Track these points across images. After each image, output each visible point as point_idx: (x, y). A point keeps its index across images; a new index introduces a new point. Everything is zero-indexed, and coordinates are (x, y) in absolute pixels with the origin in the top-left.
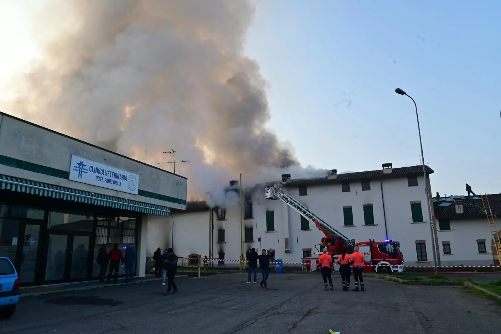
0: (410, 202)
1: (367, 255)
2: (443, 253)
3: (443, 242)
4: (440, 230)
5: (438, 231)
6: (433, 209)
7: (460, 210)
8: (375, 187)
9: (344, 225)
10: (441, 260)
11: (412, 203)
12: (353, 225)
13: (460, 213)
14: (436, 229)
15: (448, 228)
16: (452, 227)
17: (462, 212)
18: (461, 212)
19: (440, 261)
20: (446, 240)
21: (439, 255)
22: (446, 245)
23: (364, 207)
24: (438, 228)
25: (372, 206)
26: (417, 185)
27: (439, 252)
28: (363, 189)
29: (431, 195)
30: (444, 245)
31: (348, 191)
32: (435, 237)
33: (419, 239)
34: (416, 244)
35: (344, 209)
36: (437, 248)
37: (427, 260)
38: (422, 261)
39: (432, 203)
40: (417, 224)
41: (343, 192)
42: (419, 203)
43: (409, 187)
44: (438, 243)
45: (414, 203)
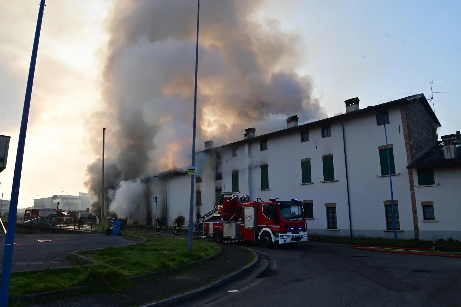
0: (379, 147)
1: (251, 219)
2: (422, 219)
3: (422, 203)
4: (419, 184)
5: (415, 186)
6: (410, 155)
7: (449, 153)
8: (336, 132)
9: (301, 183)
10: (420, 229)
11: (380, 149)
12: (311, 182)
13: (449, 157)
14: (413, 184)
15: (431, 182)
16: (437, 179)
17: (453, 156)
18: (451, 157)
19: (418, 231)
20: (427, 199)
21: (417, 222)
22: (428, 207)
23: (323, 159)
24: (416, 182)
25: (333, 157)
26: (388, 123)
27: (417, 217)
28: (323, 136)
29: (407, 135)
30: (424, 207)
31: (307, 140)
32: (411, 195)
33: (391, 199)
34: (386, 206)
35: (302, 163)
36: (415, 212)
37: (399, 229)
38: (393, 229)
39: (409, 146)
40: (388, 178)
41: (301, 142)
42: (391, 147)
43: (377, 126)
44: (415, 204)
45: (384, 148)
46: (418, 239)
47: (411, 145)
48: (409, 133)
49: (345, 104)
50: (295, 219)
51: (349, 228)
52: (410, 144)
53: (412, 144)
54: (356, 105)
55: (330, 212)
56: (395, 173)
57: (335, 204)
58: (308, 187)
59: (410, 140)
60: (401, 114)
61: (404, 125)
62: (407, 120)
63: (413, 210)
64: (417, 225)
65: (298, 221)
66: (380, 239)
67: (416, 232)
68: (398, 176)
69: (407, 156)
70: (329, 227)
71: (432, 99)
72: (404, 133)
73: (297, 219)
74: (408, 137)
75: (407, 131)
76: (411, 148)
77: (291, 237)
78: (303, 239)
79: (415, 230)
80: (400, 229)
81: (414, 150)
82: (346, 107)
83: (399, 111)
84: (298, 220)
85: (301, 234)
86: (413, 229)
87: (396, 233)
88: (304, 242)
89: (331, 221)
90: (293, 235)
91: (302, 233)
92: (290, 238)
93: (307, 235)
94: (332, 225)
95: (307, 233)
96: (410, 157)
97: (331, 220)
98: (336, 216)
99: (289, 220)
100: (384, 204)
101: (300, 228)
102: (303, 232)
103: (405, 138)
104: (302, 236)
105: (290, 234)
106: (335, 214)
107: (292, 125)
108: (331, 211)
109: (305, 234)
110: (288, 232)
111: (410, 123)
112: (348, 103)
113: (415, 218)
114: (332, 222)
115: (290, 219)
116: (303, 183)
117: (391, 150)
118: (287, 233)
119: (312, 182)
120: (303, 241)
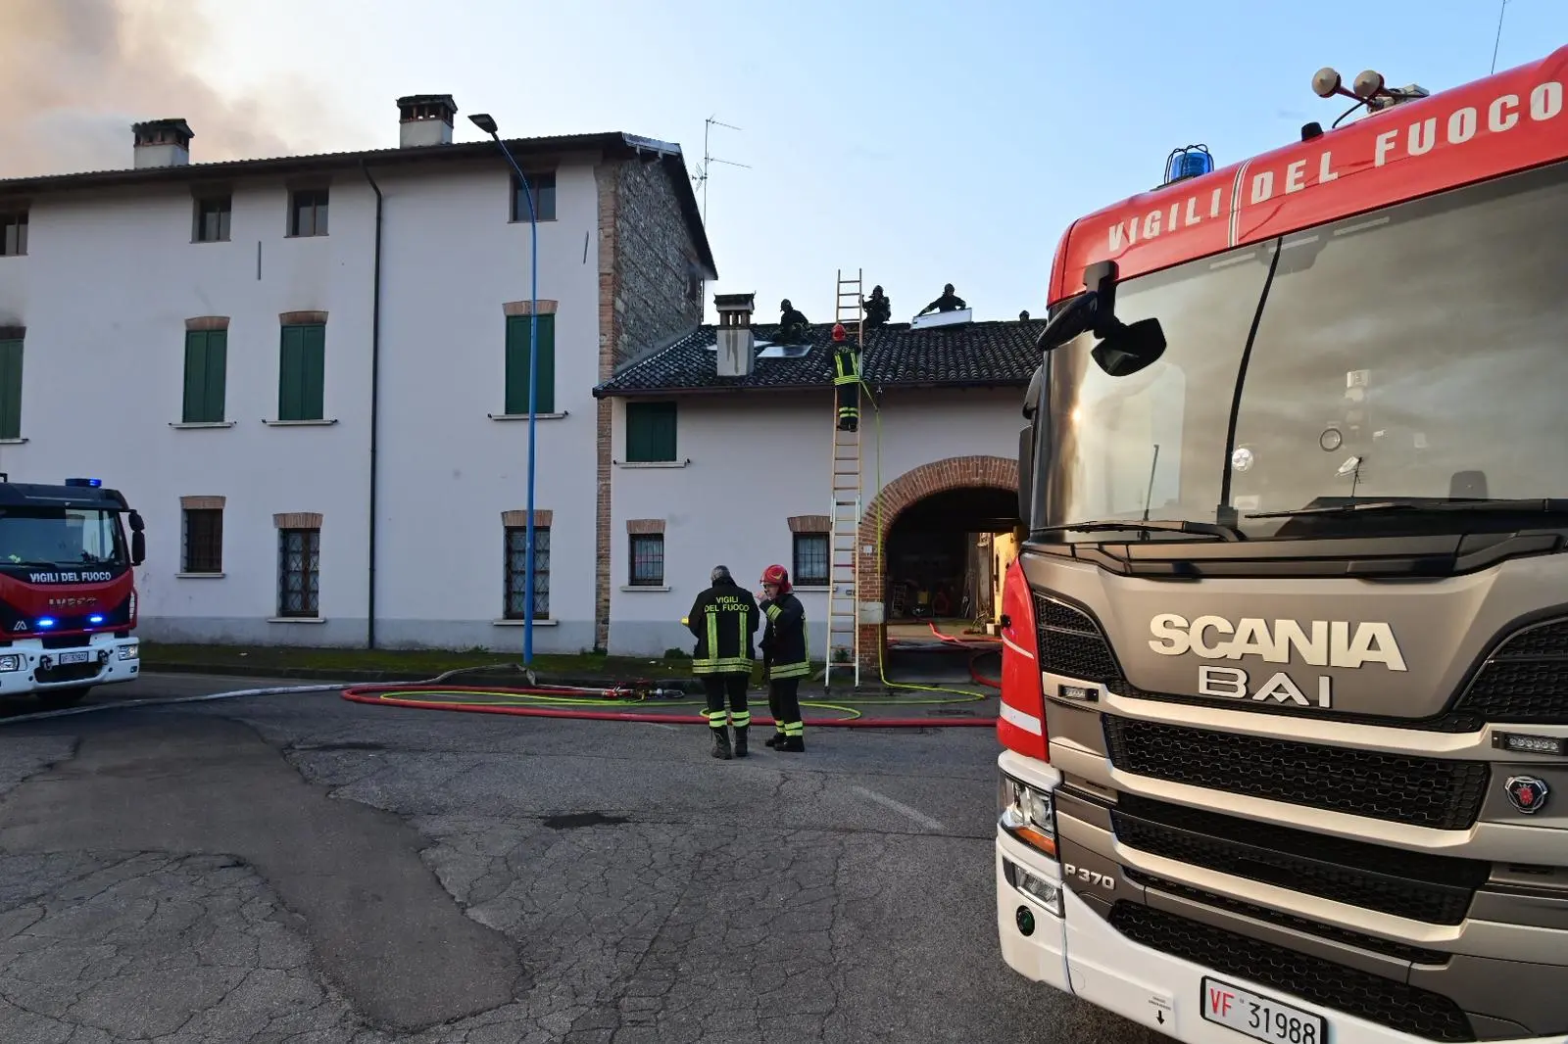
0: (506, 307)
2: (626, 580)
3: (630, 524)
4: (629, 458)
5: (615, 463)
6: (609, 351)
7: (732, 356)
8: (349, 220)
9: (178, 419)
10: (614, 617)
11: (511, 313)
12: (222, 420)
13: (731, 373)
14: (609, 456)
15: (666, 452)
16: (686, 442)
17: (743, 371)
18: (737, 370)
19: (606, 621)
20: (647, 513)
21: (608, 591)
22: (646, 539)
23: (283, 328)
24: (619, 449)
25: (325, 323)
26: (550, 216)
27: (607, 576)
28: (295, 231)
29: (609, 274)
30: (634, 538)
31: (222, 235)
32: (599, 496)
33: (524, 506)
34: (510, 532)
35: (188, 333)
36: (603, 557)
37: (546, 616)
38: (523, 618)
39: (611, 314)
40: (525, 427)
41: (193, 241)
42: (547, 312)
43: (509, 223)
44: (608, 528)
45: (523, 312)
46: (605, 651)
47: (618, 312)
48: (617, 267)
49: (399, 110)
50: (70, 576)
51: (367, 616)
52: (614, 308)
53: (622, 310)
54: (439, 123)
55: (294, 548)
56: (551, 410)
57: (317, 517)
58: (203, 439)
59: (617, 293)
60: (599, 193)
61: (602, 237)
62: (616, 216)
63: (598, 549)
64: (606, 604)
65: (83, 587)
66: (477, 653)
67: (600, 625)
68: (563, 421)
69: (601, 353)
70: (285, 610)
71: (701, 178)
72: (600, 266)
73: (79, 576)
74: (613, 281)
75: (610, 259)
76: (615, 324)
77: (36, 664)
78: (110, 670)
79: (597, 621)
80: (550, 617)
81: (624, 335)
82: (400, 122)
83: (594, 183)
84: (86, 581)
85: (100, 648)
86: (590, 616)
87: (530, 629)
88: (112, 682)
89: (298, 587)
90: (47, 652)
91: (103, 642)
92: (29, 669)
93: (133, 652)
94: (296, 602)
95: (134, 640)
96: (608, 357)
97: (296, 582)
98: (316, 564)
99: (29, 580)
100: (504, 523)
101: (96, 619)
102: (112, 635)
103: (601, 284)
104: (103, 656)
105: (31, 649)
106: (315, 559)
107: (159, 157)
108: (297, 543)
109: (121, 646)
110: (19, 639)
111: (626, 234)
112: (413, 108)
113: (601, 578)
114: (300, 592)
115: (34, 577)
116: (185, 420)
117: (547, 321)
118: (9, 644)
119: (228, 419)
120: (107, 679)
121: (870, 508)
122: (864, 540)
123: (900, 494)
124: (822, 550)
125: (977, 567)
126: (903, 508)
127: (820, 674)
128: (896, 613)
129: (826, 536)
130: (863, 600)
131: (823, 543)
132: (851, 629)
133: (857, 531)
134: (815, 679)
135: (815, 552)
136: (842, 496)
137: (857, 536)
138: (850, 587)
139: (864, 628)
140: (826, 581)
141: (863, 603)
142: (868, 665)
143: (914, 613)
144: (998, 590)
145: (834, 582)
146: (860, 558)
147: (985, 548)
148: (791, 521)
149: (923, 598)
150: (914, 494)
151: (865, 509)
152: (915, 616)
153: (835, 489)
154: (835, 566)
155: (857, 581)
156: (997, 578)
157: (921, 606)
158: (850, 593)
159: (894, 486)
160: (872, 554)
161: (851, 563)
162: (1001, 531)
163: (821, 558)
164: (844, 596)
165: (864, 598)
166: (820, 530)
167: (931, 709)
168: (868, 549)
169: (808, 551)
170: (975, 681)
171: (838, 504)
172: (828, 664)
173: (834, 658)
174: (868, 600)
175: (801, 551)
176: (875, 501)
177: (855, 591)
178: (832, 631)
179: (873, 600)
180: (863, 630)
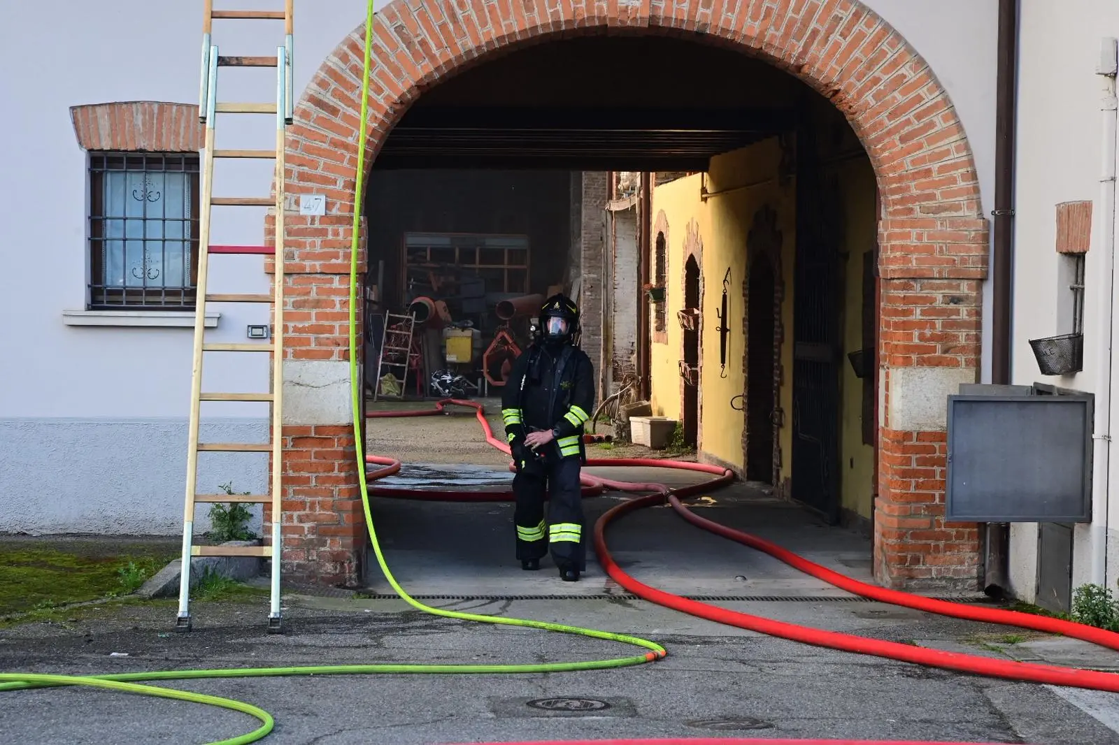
121: (323, 84)
122: (302, 177)
123: (409, 44)
124: (176, 205)
125: (602, 261)
126: (419, 86)
127: (160, 580)
128: (388, 386)
129: (189, 163)
130: (298, 355)
131: (176, 184)
132: (260, 439)
133: (279, 147)
134: (148, 590)
135: (155, 210)
136: (236, 39)
137: (279, 163)
138: (259, 315)
139: (297, 437)
140: (184, 298)
141: (295, 365)
142: (308, 546)
143: (436, 384)
144: (661, 327)
145: (208, 299)
146: (289, 232)
147: (626, 214)
148: (80, 114)
149: (459, 345)
150: (452, 44)
151: (306, 84)
152: (437, 394)
153: (214, 16)
154: (212, 250)
155: (278, 299)
156: (660, 295)
157: (456, 368)
158: (259, 332)
159: (392, 17)
160: (326, 219)
161: (260, 242)
162: (676, 167)
163: (174, 230)
164: (243, 341)
165: (297, 349)
166: (171, 145)
167: (504, 691)
168: (313, 206)
169: (135, 210)
170: (618, 591)
171: (222, 61)
172: (188, 550)
173: (208, 525)
174: (310, 355)
175: (114, 205)
176: (335, 63)
177: (272, 330)
178: (200, 448)
179: (327, 355)
180: (296, 441)
